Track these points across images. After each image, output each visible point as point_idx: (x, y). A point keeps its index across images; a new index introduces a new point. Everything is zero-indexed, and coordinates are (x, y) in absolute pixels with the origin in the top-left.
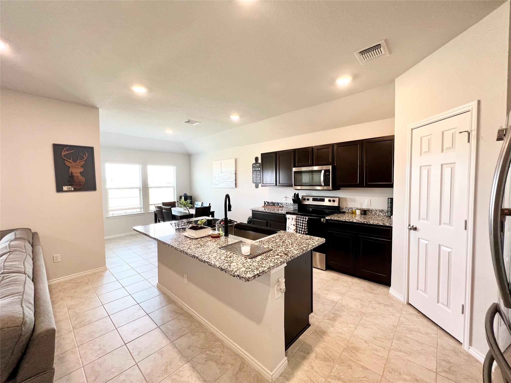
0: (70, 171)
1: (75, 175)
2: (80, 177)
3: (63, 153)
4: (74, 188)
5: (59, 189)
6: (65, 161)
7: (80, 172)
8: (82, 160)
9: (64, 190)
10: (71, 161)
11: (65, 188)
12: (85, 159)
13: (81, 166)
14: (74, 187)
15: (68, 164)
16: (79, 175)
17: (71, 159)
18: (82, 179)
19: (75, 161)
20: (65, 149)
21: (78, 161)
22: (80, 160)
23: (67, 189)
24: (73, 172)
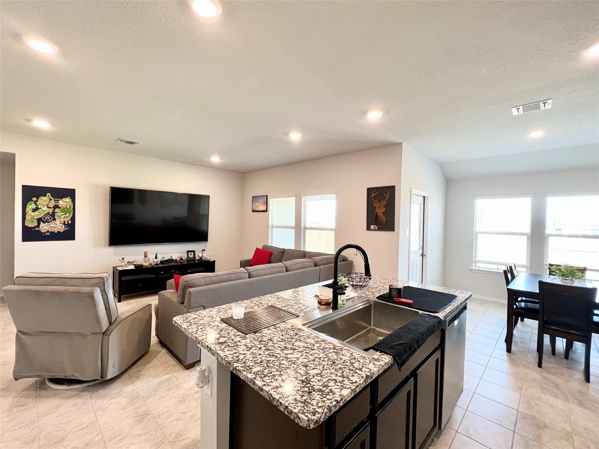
0: (376, 211)
1: (379, 215)
2: (383, 217)
3: (373, 195)
4: (378, 228)
5: (368, 228)
6: (373, 202)
7: (383, 212)
8: (385, 200)
9: (371, 229)
10: (377, 202)
11: (372, 227)
12: (387, 199)
13: (384, 206)
14: (378, 226)
15: (375, 205)
16: (382, 215)
17: (377, 200)
18: (383, 218)
19: (379, 202)
20: (374, 191)
21: (382, 202)
22: (383, 200)
23: (373, 228)
24: (378, 212)
